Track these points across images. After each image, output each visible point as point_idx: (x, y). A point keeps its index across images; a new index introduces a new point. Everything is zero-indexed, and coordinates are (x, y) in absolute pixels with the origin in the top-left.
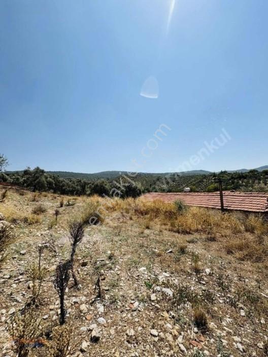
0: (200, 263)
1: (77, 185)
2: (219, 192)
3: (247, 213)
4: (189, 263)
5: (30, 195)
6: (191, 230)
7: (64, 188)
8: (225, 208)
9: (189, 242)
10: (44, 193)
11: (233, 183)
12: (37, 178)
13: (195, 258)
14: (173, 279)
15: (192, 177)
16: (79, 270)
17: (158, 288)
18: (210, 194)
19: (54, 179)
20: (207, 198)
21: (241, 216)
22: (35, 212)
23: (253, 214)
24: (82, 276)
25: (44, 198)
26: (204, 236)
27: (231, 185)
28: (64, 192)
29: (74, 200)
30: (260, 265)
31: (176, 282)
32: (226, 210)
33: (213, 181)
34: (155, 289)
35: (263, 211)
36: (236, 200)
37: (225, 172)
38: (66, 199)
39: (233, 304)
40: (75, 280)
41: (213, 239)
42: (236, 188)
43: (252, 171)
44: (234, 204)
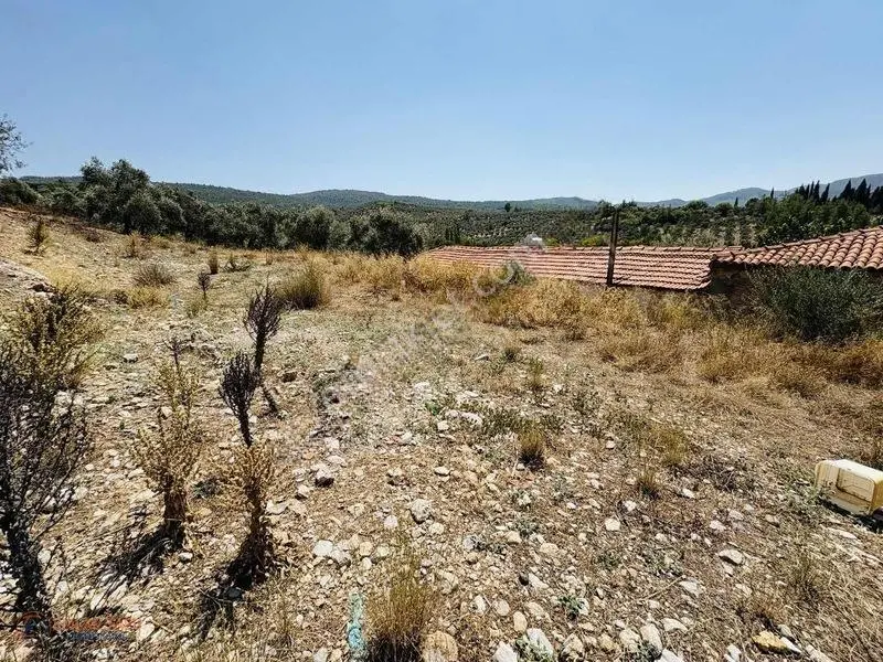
0: (543, 376)
1: (249, 221)
2: (608, 248)
3: (659, 291)
4: (521, 376)
5: (117, 242)
6: (533, 320)
7: (212, 227)
8: (615, 281)
9: (526, 342)
10: (157, 239)
11: (645, 231)
12: (128, 193)
13: (537, 368)
14: (484, 400)
15: (552, 214)
16: (278, 388)
17: (454, 413)
18: (588, 250)
19: (179, 201)
20: (580, 259)
21: (647, 296)
22: (141, 282)
23: (673, 295)
24: (285, 398)
25: (160, 251)
26: (560, 333)
27: (639, 237)
28: (213, 239)
29: (246, 260)
30: (662, 377)
31: (492, 405)
32: (617, 285)
34: (447, 414)
35: (694, 287)
36: (644, 264)
37: (632, 204)
38: (223, 256)
39: (596, 434)
40: (272, 404)
41: (578, 338)
42: (648, 239)
43: (694, 206)
44: (637, 273)
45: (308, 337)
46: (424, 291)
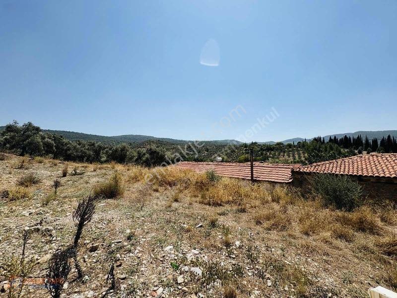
0: (230, 236)
1: (88, 149)
2: (250, 163)
3: (273, 183)
4: (219, 236)
5: (15, 160)
6: (222, 201)
7: (69, 152)
8: (254, 179)
9: (220, 214)
10: (38, 158)
11: (262, 154)
12: (28, 137)
13: (226, 231)
14: (202, 256)
16: (86, 257)
17: (186, 268)
18: (241, 164)
19: (54, 140)
20: (238, 168)
21: (269, 186)
22: (22, 183)
23: (279, 185)
24: (89, 265)
25: (38, 164)
26: (235, 208)
27: (260, 156)
28: (69, 158)
29: (83, 169)
30: (285, 233)
31: (206, 259)
32: (256, 181)
33: (244, 151)
34: (183, 269)
35: (287, 182)
36: (266, 171)
37: (256, 143)
38: (71, 166)
40: (80, 272)
41: (243, 211)
42: (265, 159)
43: (279, 144)
44: (263, 175)
45: (109, 217)
46: (171, 186)
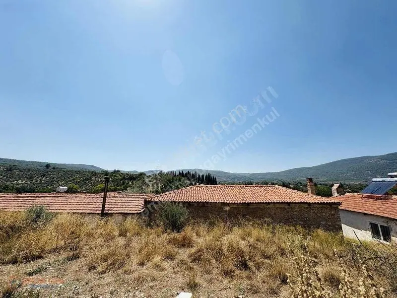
2: (103, 194)
3: (125, 215)
8: (105, 212)
11: (124, 183)
15: (78, 172)
18: (93, 195)
20: (88, 200)
23: (131, 216)
27: (121, 185)
33: (103, 179)
35: (139, 212)
41: (75, 257)
42: (124, 189)
